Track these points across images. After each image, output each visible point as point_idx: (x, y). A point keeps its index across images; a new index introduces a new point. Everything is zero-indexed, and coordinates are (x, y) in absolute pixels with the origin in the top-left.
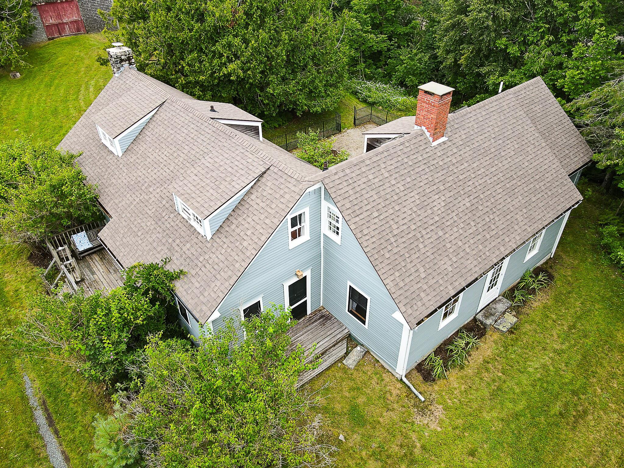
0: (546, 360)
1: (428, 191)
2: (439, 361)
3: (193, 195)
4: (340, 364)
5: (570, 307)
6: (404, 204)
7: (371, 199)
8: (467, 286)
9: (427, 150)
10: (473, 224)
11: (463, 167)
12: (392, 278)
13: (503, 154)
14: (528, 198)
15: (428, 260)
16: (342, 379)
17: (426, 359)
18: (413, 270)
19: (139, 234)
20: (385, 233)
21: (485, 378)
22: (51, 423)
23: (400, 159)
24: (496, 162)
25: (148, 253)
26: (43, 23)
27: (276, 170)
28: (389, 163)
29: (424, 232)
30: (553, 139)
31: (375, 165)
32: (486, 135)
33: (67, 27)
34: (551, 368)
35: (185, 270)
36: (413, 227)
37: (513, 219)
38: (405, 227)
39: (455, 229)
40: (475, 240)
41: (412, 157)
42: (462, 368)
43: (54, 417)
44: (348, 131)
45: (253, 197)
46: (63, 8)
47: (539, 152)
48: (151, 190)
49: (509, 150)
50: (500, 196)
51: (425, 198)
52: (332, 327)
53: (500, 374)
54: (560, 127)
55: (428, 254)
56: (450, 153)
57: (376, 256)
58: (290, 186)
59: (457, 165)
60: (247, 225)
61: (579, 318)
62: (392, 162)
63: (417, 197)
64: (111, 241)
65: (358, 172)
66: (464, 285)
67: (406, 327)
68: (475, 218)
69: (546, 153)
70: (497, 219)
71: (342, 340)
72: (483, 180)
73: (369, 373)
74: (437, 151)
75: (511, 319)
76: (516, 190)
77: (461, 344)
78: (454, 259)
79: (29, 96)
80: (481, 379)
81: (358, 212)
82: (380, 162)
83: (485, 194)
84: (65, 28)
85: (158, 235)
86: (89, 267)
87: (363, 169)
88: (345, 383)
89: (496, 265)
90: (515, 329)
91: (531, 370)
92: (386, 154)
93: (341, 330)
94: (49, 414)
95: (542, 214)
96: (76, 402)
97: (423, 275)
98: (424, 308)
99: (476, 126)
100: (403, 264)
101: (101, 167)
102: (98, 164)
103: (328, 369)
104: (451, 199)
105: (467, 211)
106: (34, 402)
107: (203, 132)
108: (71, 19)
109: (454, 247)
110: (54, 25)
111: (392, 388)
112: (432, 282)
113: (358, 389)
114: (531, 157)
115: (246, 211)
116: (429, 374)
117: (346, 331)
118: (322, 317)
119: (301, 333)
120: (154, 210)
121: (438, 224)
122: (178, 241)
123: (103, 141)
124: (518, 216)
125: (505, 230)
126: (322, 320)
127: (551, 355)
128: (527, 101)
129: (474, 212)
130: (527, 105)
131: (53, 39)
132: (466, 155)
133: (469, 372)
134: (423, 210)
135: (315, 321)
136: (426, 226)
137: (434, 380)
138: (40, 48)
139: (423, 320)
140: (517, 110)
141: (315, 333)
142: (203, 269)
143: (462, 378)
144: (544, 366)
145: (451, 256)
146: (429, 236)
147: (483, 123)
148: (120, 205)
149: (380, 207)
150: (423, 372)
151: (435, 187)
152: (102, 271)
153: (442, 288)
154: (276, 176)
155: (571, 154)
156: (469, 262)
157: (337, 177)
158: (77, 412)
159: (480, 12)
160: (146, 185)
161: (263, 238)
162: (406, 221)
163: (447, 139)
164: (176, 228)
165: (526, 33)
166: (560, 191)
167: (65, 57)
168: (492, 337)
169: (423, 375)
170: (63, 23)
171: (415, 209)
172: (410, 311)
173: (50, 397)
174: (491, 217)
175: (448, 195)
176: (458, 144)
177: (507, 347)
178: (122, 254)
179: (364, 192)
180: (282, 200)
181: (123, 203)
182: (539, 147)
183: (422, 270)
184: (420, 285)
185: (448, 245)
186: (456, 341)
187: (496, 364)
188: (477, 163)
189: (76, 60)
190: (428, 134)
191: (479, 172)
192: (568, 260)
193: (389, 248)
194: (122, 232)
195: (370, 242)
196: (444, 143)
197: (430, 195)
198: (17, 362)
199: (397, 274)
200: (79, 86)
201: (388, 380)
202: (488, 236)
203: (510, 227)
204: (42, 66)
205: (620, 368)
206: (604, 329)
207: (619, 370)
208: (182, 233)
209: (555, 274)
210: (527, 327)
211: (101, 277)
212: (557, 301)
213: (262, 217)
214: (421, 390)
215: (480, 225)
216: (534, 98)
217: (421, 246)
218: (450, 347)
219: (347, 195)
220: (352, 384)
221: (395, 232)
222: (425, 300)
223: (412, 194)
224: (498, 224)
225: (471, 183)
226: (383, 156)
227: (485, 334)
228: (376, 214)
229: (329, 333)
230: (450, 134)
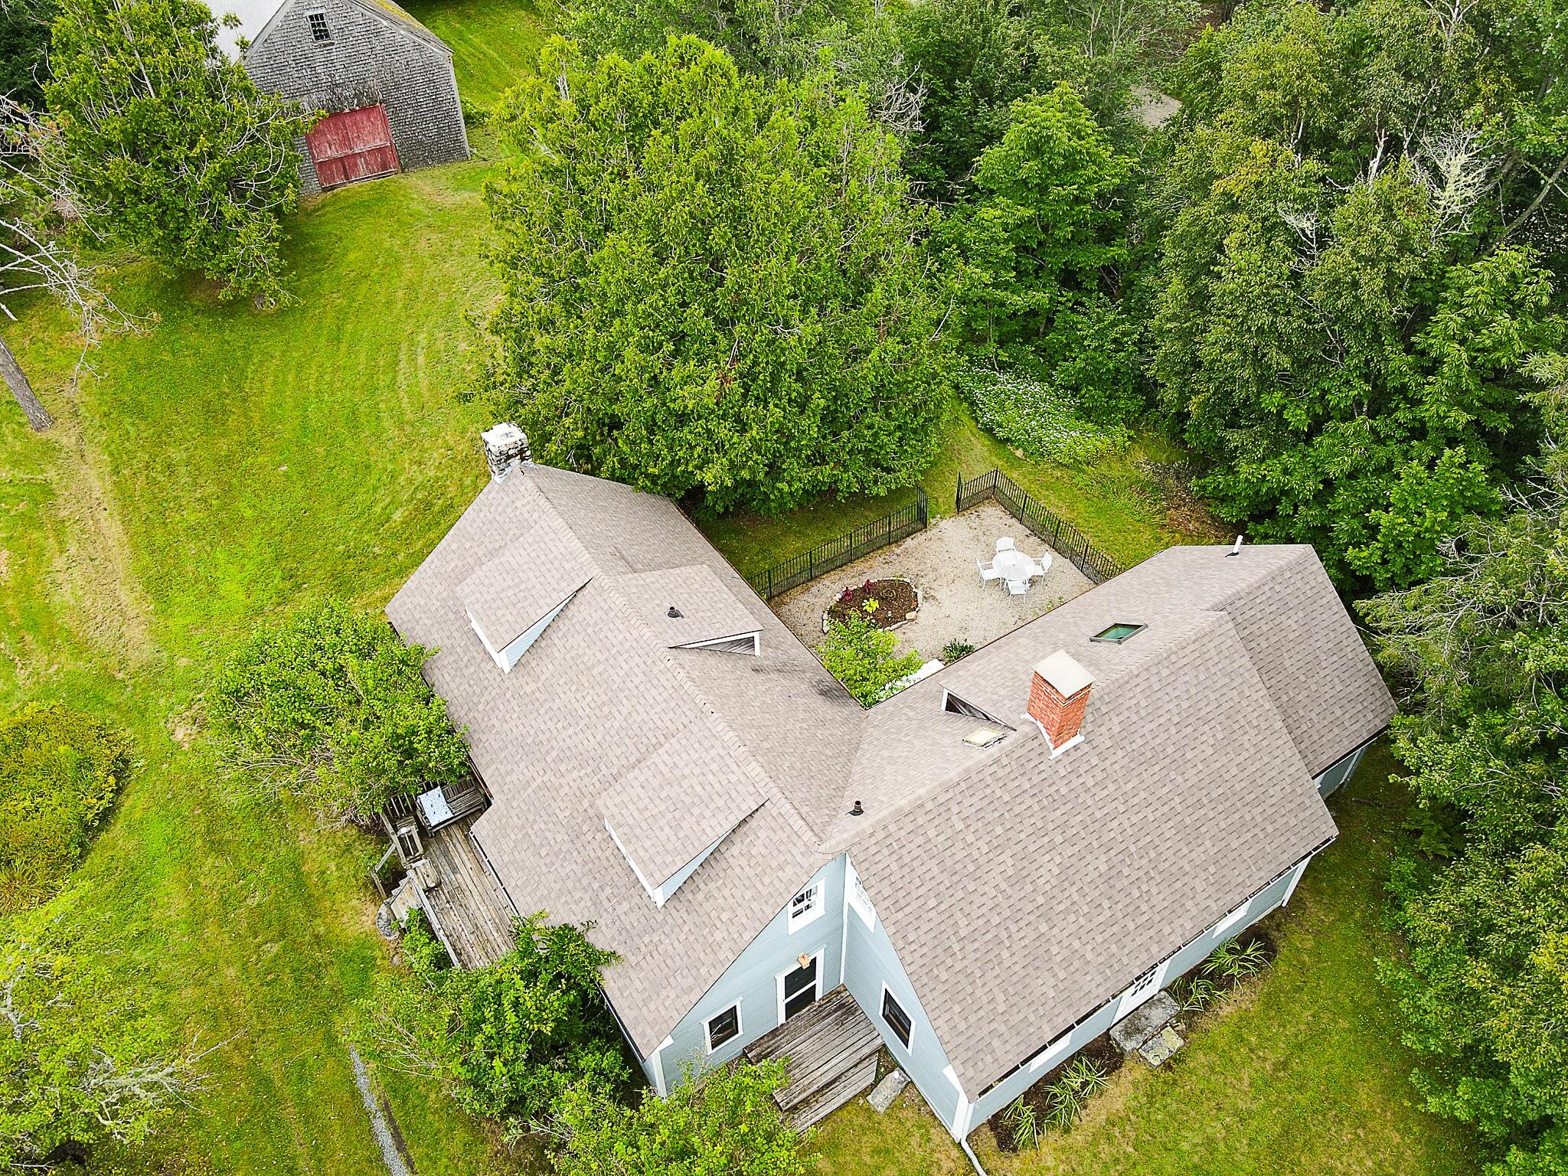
0: (1215, 1130)
1: (1032, 848)
2: (1028, 1112)
3: (638, 831)
4: (861, 1101)
5: (1290, 1022)
6: (985, 878)
7: (928, 876)
8: (1078, 1022)
9: (1042, 767)
10: (1106, 904)
11: (1105, 792)
12: (948, 1016)
13: (1189, 756)
14: (1224, 843)
15: (1015, 979)
16: (864, 1130)
17: (1009, 1106)
18: (985, 999)
19: (543, 852)
20: (944, 936)
21: (1102, 1155)
22: (400, 1146)
23: (988, 791)
24: (1172, 775)
25: (558, 898)
26: (314, 157)
27: (774, 812)
28: (966, 803)
29: (1013, 928)
30: (1314, 688)
31: (943, 809)
32: (1162, 720)
33: (361, 162)
34: (1222, 1146)
35: (620, 952)
36: (996, 920)
37: (1186, 889)
38: (981, 922)
39: (1072, 918)
40: (1106, 935)
41: (1011, 785)
42: (1067, 1131)
43: (404, 1136)
44: (943, 524)
45: (735, 850)
46: (355, 124)
47: (1265, 743)
48: (563, 768)
49: (1204, 747)
50: (1169, 844)
51: (1025, 863)
52: (855, 1030)
53: (1130, 1149)
54: (1335, 658)
55: (1017, 968)
56: (1085, 767)
57: (925, 979)
58: (795, 851)
59: (1094, 791)
60: (721, 901)
61: (1300, 1047)
62: (974, 799)
63: (1010, 862)
64: (493, 849)
65: (911, 827)
66: (1073, 1021)
67: (963, 1098)
68: (1114, 892)
69: (1280, 742)
70: (1154, 891)
71: (871, 1055)
72: (1141, 816)
73: (909, 1124)
74: (1060, 765)
75: (1172, 1041)
76: (1203, 829)
77: (1073, 1085)
78: (1062, 975)
79: (300, 366)
80: (1095, 1156)
81: (902, 903)
82: (952, 804)
83: (1140, 844)
84: (356, 165)
85: (574, 866)
86: (446, 854)
87: (920, 821)
88: (866, 1138)
89: (1138, 979)
90: (1175, 1061)
91: (1185, 1146)
92: (963, 785)
93: (869, 1038)
94: (396, 1128)
95: (1246, 874)
96: (436, 1112)
97: (1001, 1008)
98: (996, 1065)
99: (1144, 703)
100: (969, 990)
101: (471, 682)
102: (466, 672)
103: (840, 1108)
104: (1074, 860)
105: (1099, 881)
106: (372, 1103)
107: (655, 682)
108: (371, 146)
109: (1065, 953)
110: (336, 160)
111: (943, 1157)
112: (1015, 1019)
113: (887, 1151)
114: (1246, 755)
115: (722, 874)
116: (1010, 1136)
117: (878, 1042)
118: (841, 1006)
119: (802, 1038)
120: (567, 813)
121: (1042, 910)
122: (608, 890)
123: (474, 625)
124: (1197, 881)
125: (1166, 913)
126: (839, 1013)
127: (1228, 1119)
128: (1273, 608)
129: (1112, 882)
130: (1272, 617)
131: (332, 188)
132: (1116, 767)
133: (1077, 1138)
134: (1017, 887)
135: (829, 1014)
136: (1020, 915)
137: (1015, 1150)
138: (309, 215)
139: (991, 1086)
140: (1236, 657)
141: (825, 1041)
142: (648, 958)
143: (1063, 1149)
144: (1210, 1141)
145: (1056, 968)
146: (1022, 934)
147: (1159, 694)
148: (508, 779)
149: (942, 888)
150: (999, 1130)
151: (1046, 839)
152: (469, 867)
153: (1031, 1030)
154: (773, 824)
155: (1347, 716)
156: (1088, 978)
157: (873, 840)
158: (439, 1131)
159: (1228, 348)
160: (554, 754)
161: (747, 936)
162: (984, 910)
163: (1083, 738)
164: (605, 863)
165: (1326, 385)
166: (1293, 822)
167: (361, 252)
168: (1130, 1074)
169: (998, 1136)
170: (354, 155)
171: (1003, 886)
172: (971, 1073)
173: (395, 1097)
174: (1145, 888)
175: (1070, 851)
176: (1102, 747)
177: (1152, 1097)
178: (513, 884)
179: (916, 864)
180: (780, 873)
181: (514, 777)
182: (1268, 732)
183: (1001, 998)
184: (994, 1025)
185: (1055, 950)
186: (1066, 1077)
187: (1127, 1128)
188: (1135, 781)
189: (386, 265)
190: (1047, 737)
191: (1136, 800)
192: (1316, 912)
193: (949, 962)
194: (513, 837)
195: (917, 955)
196: (1076, 748)
197: (1036, 855)
198: (339, 1022)
199: (957, 1008)
200: (395, 345)
201: (937, 1140)
202: (1131, 926)
203: (1176, 905)
204: (316, 277)
205: (1344, 1159)
206: (1339, 1075)
207: (1342, 1163)
208: (616, 878)
209: (1281, 944)
210: (1199, 1060)
211: (468, 879)
212: (1268, 1006)
213: (748, 895)
214: (990, 1165)
215: (1120, 906)
216: (1288, 598)
217: (1005, 954)
218: (1055, 1090)
219: (887, 872)
220: (876, 1140)
221: (962, 934)
222: (999, 1053)
223: (1002, 858)
224: (1154, 901)
225: (1116, 823)
226: (958, 790)
227: (1120, 1067)
228: (932, 903)
229: (849, 1042)
230: (1089, 727)
